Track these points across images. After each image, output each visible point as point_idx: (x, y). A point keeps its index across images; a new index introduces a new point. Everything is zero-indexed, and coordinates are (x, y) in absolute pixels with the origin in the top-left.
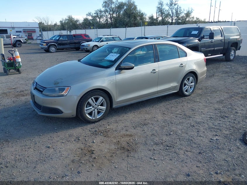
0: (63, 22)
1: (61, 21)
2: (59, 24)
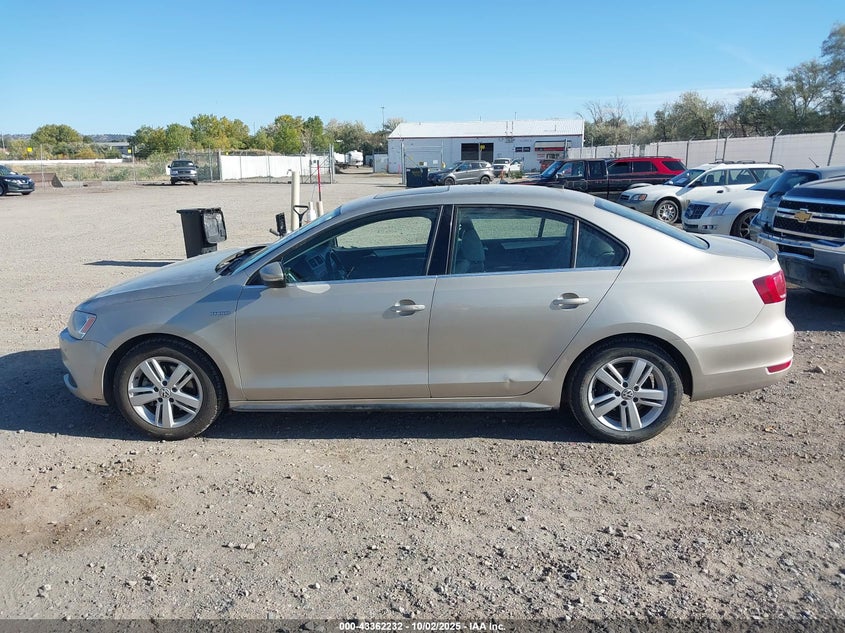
0: (667, 114)
1: (658, 113)
2: (653, 121)
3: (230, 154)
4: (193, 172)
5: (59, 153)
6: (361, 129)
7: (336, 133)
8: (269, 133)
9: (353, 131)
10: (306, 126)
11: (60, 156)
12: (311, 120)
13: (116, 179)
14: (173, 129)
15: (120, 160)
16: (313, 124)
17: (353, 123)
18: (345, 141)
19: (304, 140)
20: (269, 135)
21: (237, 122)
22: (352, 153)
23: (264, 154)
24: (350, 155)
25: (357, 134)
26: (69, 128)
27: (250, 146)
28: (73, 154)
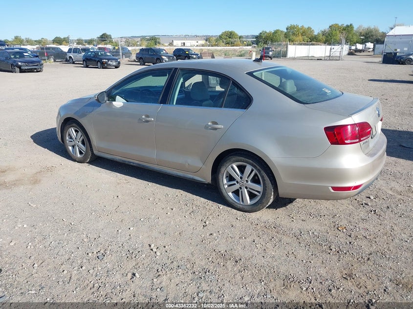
3: (301, 44)
4: (271, 53)
5: (228, 44)
6: (377, 31)
7: (361, 33)
8: (324, 33)
9: (371, 31)
10: (344, 29)
11: (227, 45)
12: (348, 26)
13: (241, 56)
14: (276, 32)
15: (251, 47)
16: (348, 29)
17: (372, 27)
18: (365, 37)
19: (341, 37)
20: (323, 35)
21: (309, 28)
22: (367, 44)
23: (318, 45)
24: (366, 45)
25: (374, 33)
26: (234, 32)
27: (312, 40)
28: (232, 44)
